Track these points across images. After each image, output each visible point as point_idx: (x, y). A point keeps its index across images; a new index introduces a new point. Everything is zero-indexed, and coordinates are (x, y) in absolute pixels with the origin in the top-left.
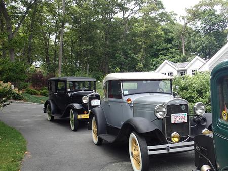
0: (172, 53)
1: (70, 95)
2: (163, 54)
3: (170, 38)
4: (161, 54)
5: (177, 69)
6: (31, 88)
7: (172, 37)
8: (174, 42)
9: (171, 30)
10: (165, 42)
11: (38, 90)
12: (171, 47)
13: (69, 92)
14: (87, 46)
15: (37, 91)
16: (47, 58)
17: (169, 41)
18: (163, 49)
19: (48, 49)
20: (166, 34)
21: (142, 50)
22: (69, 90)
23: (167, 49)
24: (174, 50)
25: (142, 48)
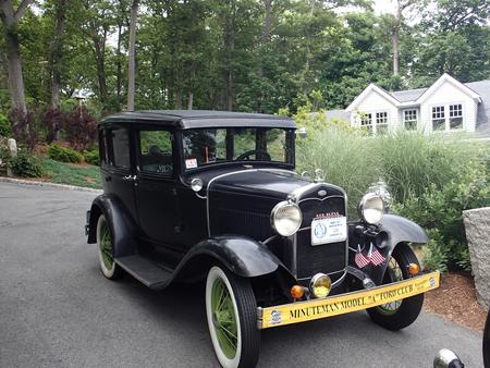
0: (370, 71)
1: (197, 188)
2: (350, 74)
3: (366, 38)
4: (345, 74)
5: (398, 104)
6: (65, 148)
7: (371, 38)
8: (374, 48)
9: (369, 21)
10: (356, 48)
11: (82, 152)
12: (368, 59)
13: (194, 173)
14: (190, 52)
15: (77, 154)
16: (102, 80)
17: (364, 45)
18: (351, 64)
19: (103, 61)
20: (356, 30)
21: (307, 65)
22: (191, 164)
23: (361, 62)
24: (375, 64)
25: (304, 59)
